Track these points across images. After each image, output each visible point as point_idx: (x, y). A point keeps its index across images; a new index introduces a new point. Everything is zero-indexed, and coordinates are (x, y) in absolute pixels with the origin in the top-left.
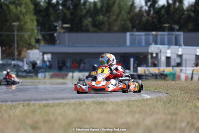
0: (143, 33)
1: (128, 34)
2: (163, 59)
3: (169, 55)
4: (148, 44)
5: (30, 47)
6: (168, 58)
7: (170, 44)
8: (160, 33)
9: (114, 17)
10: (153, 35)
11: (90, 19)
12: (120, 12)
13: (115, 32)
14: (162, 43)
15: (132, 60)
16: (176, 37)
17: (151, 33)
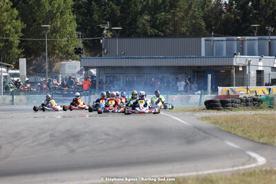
0: (224, 38)
1: (203, 39)
2: (253, 74)
4: (232, 54)
5: (67, 56)
6: (260, 73)
7: (261, 54)
8: (247, 38)
9: (181, 14)
10: (238, 40)
11: (147, 17)
12: (190, 7)
13: (183, 35)
14: (251, 53)
15: (210, 76)
16: (270, 42)
17: (235, 38)
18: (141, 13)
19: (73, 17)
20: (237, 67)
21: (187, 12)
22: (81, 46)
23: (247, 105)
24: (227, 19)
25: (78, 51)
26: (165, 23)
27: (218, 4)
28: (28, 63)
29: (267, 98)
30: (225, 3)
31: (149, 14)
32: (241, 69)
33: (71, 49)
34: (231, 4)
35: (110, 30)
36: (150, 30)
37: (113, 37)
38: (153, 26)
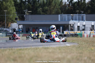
0: (66, 15)
1: (59, 15)
2: (76, 27)
3: (79, 25)
4: (69, 20)
5: (13, 22)
6: (78, 27)
7: (79, 20)
8: (74, 15)
9: (52, 7)
10: (71, 15)
11: (41, 9)
12: (55, 5)
13: (53, 14)
14: (76, 20)
15: (61, 28)
17: (70, 15)
18: (38, 7)
21: (54, 7)
23: (73, 36)
25: (16, 19)
26: (47, 10)
30: (68, 4)
38: (43, 12)
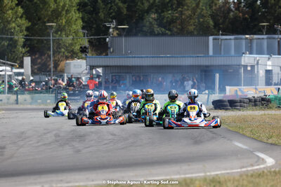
0: (232, 37)
1: (211, 38)
2: (262, 73)
4: (240, 53)
5: (73, 55)
6: (268, 72)
7: (270, 52)
8: (255, 36)
9: (188, 13)
10: (247, 38)
11: (154, 16)
12: (198, 5)
13: (190, 34)
14: (260, 52)
15: (217, 75)
16: (279, 42)
17: (243, 37)
18: (148, 11)
19: (78, 15)
20: (246, 66)
21: (194, 11)
22: (87, 44)
23: (256, 105)
24: (236, 17)
25: (84, 50)
26: (172, 21)
27: (227, 3)
28: (33, 62)
29: (276, 98)
30: (234, 2)
31: (157, 12)
32: (249, 68)
33: (77, 48)
34: (239, 2)
35: (116, 28)
36: (157, 29)
37: (119, 35)
38: (160, 25)
